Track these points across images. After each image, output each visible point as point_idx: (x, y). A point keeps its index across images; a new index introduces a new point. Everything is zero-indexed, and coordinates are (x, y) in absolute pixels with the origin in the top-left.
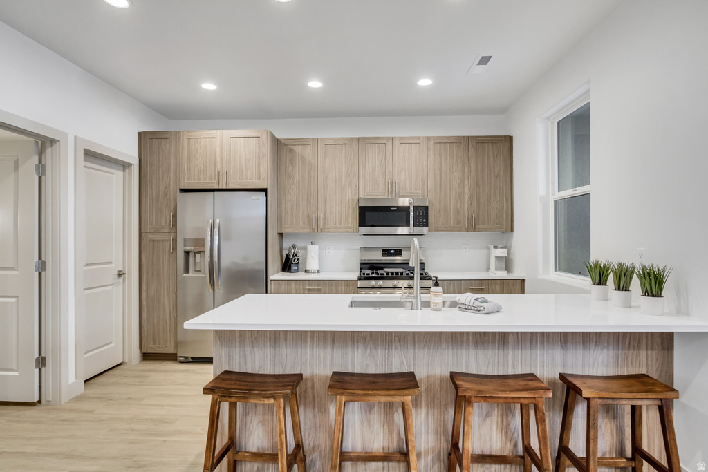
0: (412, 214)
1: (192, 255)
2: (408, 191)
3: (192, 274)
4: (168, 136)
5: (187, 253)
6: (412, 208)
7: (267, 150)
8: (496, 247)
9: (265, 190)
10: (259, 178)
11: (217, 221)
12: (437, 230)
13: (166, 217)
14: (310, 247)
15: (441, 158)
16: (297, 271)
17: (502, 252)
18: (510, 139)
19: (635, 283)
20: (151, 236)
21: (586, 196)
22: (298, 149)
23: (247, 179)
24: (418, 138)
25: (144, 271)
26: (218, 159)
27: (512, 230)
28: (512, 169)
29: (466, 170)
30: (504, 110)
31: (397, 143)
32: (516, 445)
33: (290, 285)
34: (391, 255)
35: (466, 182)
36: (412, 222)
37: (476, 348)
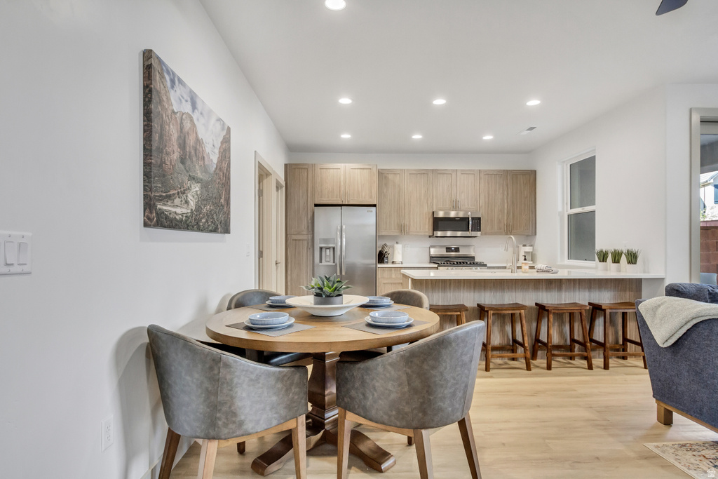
0: (471, 222)
1: (324, 250)
2: (466, 206)
3: (324, 263)
4: (306, 167)
5: (321, 248)
6: (470, 219)
7: (375, 178)
8: (524, 245)
9: (375, 206)
10: (371, 197)
11: (344, 227)
12: (486, 234)
13: (305, 224)
14: (396, 245)
15: (488, 184)
16: (387, 262)
17: (528, 249)
18: (534, 172)
19: (624, 259)
20: (294, 237)
21: (593, 212)
22: (391, 177)
23: (362, 198)
24: (474, 170)
25: (289, 261)
26: (342, 184)
27: (536, 234)
28: (535, 193)
29: (506, 193)
30: (529, 152)
31: (459, 173)
32: (566, 341)
33: (391, 270)
34: (452, 251)
35: (506, 201)
36: (470, 228)
37: (547, 291)
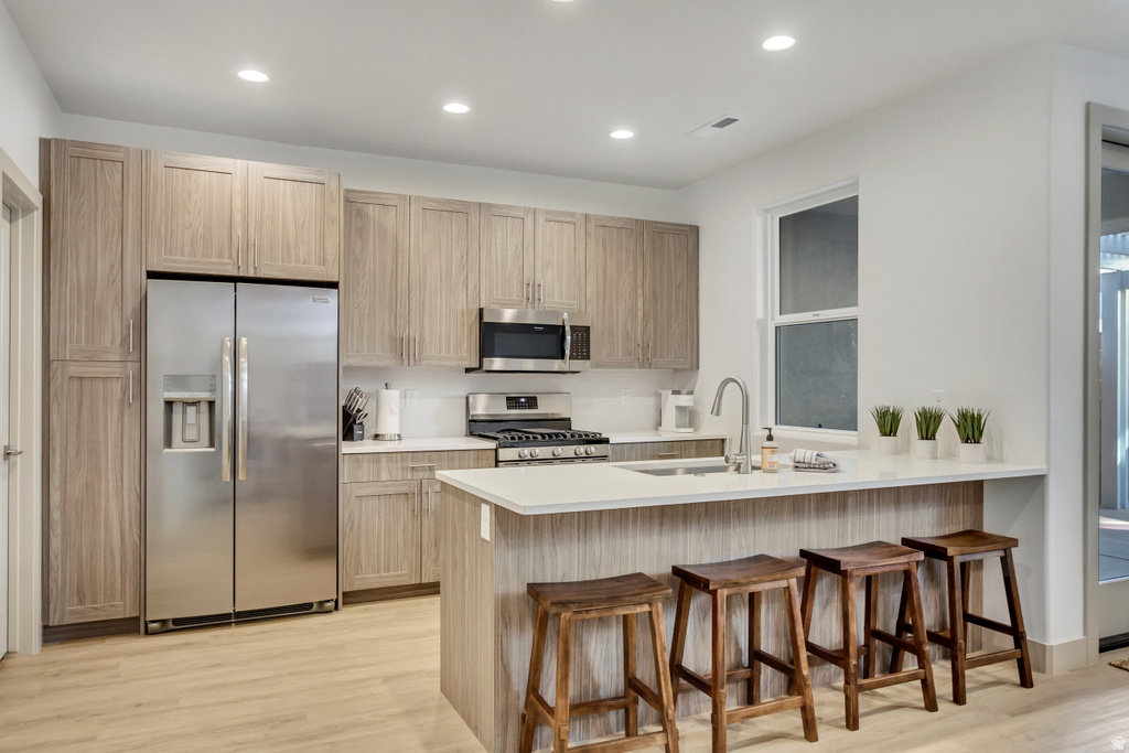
0: (568, 337)
1: (177, 409)
2: (557, 300)
3: (179, 448)
4: (120, 156)
5: (169, 404)
6: (567, 328)
7: (337, 210)
8: (676, 392)
9: (334, 285)
10: (324, 261)
11: (244, 342)
12: (599, 365)
13: (113, 330)
14: (384, 392)
15: (605, 250)
16: (362, 437)
17: (684, 400)
18: (695, 230)
20: (73, 369)
21: (852, 323)
22: (372, 211)
23: (297, 262)
24: (573, 215)
25: (56, 443)
26: (238, 218)
27: (698, 368)
28: (698, 276)
29: (640, 272)
30: (679, 185)
31: (541, 220)
33: (379, 461)
34: (521, 406)
35: (640, 291)
36: (568, 352)
